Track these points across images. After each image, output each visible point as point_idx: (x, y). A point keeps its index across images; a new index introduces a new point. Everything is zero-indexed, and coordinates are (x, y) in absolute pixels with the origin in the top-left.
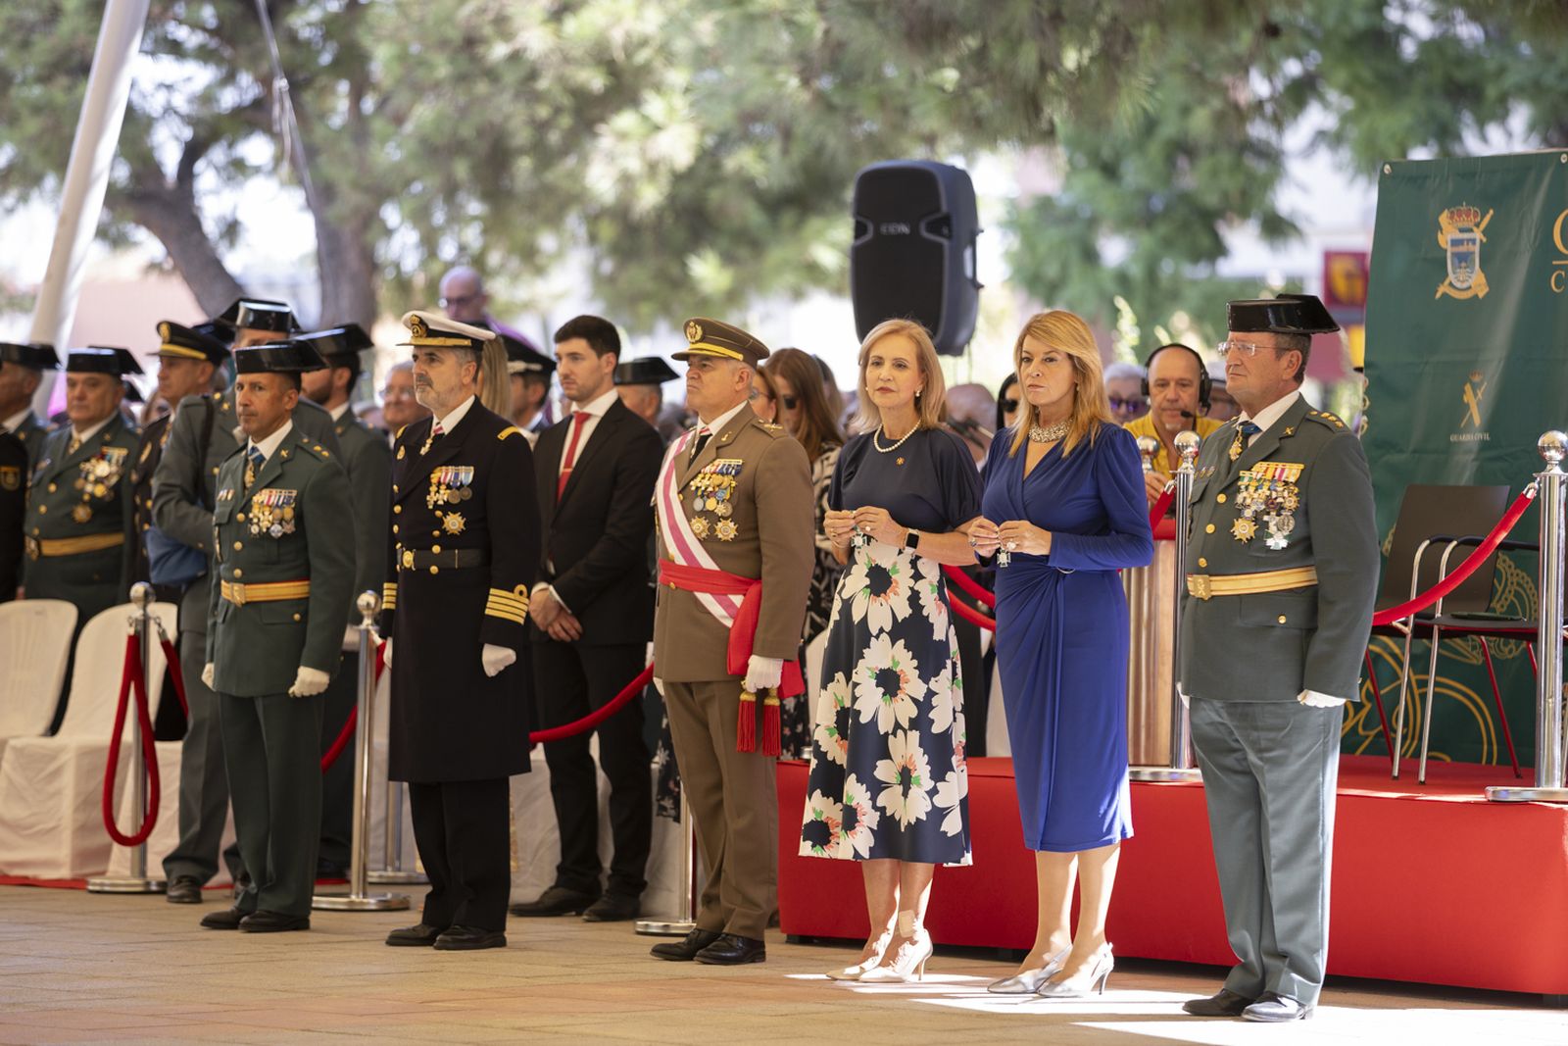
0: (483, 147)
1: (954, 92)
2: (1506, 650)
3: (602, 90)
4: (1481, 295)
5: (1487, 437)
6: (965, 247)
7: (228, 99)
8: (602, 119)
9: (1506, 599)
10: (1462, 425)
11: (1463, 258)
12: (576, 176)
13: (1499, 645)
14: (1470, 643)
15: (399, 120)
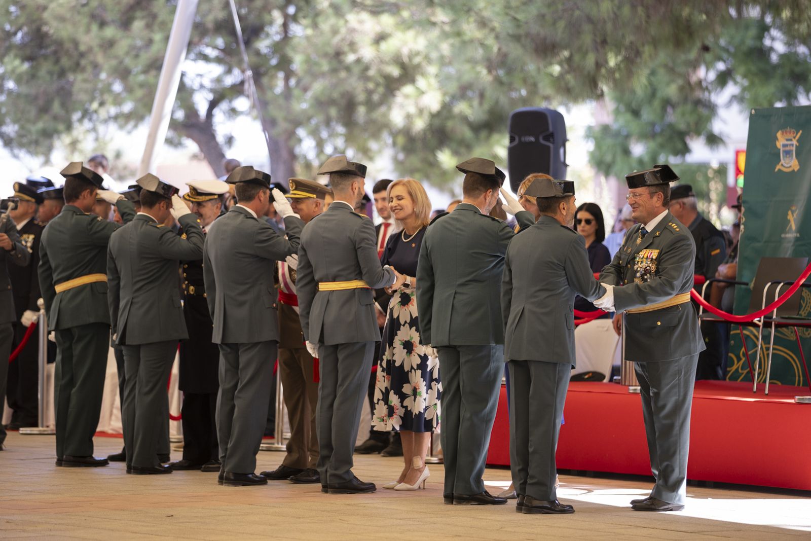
0: (343, 102)
1: (557, 77)
2: (807, 333)
3: (398, 76)
4: (796, 170)
5: (798, 235)
6: (560, 148)
7: (229, 81)
8: (398, 89)
9: (807, 310)
10: (787, 229)
11: (788, 153)
12: (385, 115)
13: (803, 331)
14: (790, 330)
15: (305, 90)
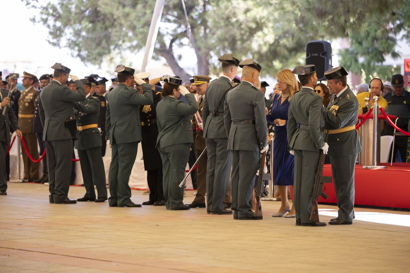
0: (231, 39)
3: (255, 27)
6: (329, 58)
7: (180, 31)
8: (255, 33)
12: (250, 45)
15: (214, 34)
